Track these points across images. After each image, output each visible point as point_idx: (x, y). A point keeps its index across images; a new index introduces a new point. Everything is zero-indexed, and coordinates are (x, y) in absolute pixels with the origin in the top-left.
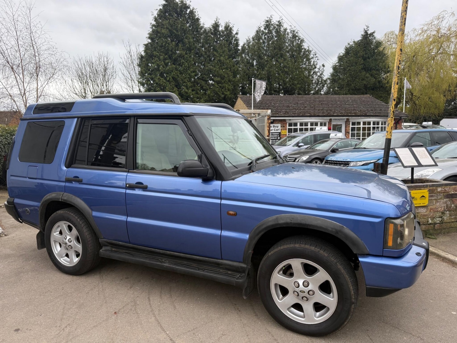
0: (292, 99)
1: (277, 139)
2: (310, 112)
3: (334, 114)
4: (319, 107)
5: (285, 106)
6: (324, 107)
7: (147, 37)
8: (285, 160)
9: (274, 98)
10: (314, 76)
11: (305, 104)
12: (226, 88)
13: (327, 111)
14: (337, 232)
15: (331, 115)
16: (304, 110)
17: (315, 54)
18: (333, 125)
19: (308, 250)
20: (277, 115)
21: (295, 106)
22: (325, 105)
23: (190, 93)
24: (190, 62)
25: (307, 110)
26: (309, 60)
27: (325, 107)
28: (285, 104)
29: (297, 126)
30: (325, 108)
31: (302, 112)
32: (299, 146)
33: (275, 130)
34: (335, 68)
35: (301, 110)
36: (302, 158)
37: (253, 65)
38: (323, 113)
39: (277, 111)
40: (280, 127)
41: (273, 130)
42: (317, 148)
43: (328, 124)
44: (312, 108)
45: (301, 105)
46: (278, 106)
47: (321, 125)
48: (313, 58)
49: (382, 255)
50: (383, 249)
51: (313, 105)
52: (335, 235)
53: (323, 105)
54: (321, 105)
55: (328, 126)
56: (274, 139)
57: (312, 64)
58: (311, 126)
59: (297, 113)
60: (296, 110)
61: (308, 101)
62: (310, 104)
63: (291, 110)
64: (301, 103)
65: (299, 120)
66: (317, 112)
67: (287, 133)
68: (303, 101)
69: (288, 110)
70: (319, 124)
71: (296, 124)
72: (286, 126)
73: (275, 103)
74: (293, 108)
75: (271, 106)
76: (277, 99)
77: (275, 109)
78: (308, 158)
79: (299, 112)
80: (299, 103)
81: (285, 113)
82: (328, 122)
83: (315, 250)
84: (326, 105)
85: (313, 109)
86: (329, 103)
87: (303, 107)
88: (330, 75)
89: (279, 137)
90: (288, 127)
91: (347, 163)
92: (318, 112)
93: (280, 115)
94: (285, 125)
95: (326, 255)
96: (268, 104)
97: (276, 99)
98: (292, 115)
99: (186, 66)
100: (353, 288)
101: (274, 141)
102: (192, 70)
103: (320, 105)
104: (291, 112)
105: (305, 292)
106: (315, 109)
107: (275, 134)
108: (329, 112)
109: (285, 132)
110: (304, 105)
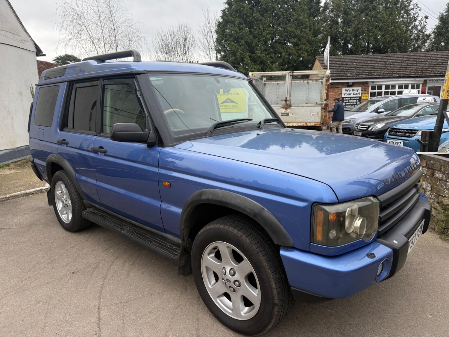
0: (380, 58)
1: (356, 104)
2: (400, 73)
3: (431, 74)
4: (412, 66)
5: (370, 66)
6: (419, 66)
7: (224, 3)
8: (357, 128)
9: (358, 58)
10: (414, 31)
11: (395, 63)
12: (304, 49)
13: (422, 70)
14: (255, 215)
15: (426, 75)
16: (392, 71)
17: (417, 5)
18: (428, 87)
19: (231, 233)
20: (357, 77)
21: (382, 66)
22: (421, 64)
23: (264, 56)
24: (265, 24)
25: (396, 70)
26: (407, 12)
27: (421, 66)
28: (369, 64)
29: (381, 89)
30: (420, 68)
31: (390, 73)
32: (379, 113)
33: (354, 94)
34: (442, 19)
35: (388, 71)
36: (377, 126)
37: (337, 23)
38: (416, 73)
39: (358, 73)
40: (360, 91)
41: (352, 94)
42: (399, 115)
43: (422, 87)
44: (403, 67)
45: (390, 65)
46: (361, 67)
47: (413, 87)
48: (413, 9)
49: (309, 250)
50: (310, 243)
51: (405, 65)
52: (253, 218)
53: (418, 64)
54: (416, 64)
55: (422, 88)
56: (353, 105)
57: (411, 17)
58: (399, 88)
59: (383, 74)
60: (382, 70)
61: (399, 60)
62: (402, 63)
63: (376, 71)
64: (391, 63)
65: (384, 82)
66: (408, 72)
67: (369, 98)
68: (394, 60)
69: (371, 71)
70: (410, 86)
71: (380, 87)
72: (369, 90)
73: (358, 63)
74: (379, 69)
75: (352, 67)
76: (362, 59)
77: (357, 70)
78: (384, 126)
79: (385, 73)
80: (387, 62)
81: (368, 74)
82: (422, 84)
83: (237, 234)
84: (423, 63)
85: (405, 68)
86: (426, 61)
87: (392, 67)
88: (435, 27)
89: (359, 103)
90: (370, 91)
91: (414, 132)
92: (410, 72)
93: (361, 77)
94: (367, 88)
95: (248, 241)
96: (350, 64)
97: (360, 59)
98: (376, 77)
99: (261, 29)
100: (276, 286)
101: (352, 106)
102: (268, 32)
103: (414, 64)
104: (376, 73)
105: (230, 282)
106: (407, 69)
107: (354, 98)
108: (424, 72)
109: (366, 96)
110: (393, 65)
